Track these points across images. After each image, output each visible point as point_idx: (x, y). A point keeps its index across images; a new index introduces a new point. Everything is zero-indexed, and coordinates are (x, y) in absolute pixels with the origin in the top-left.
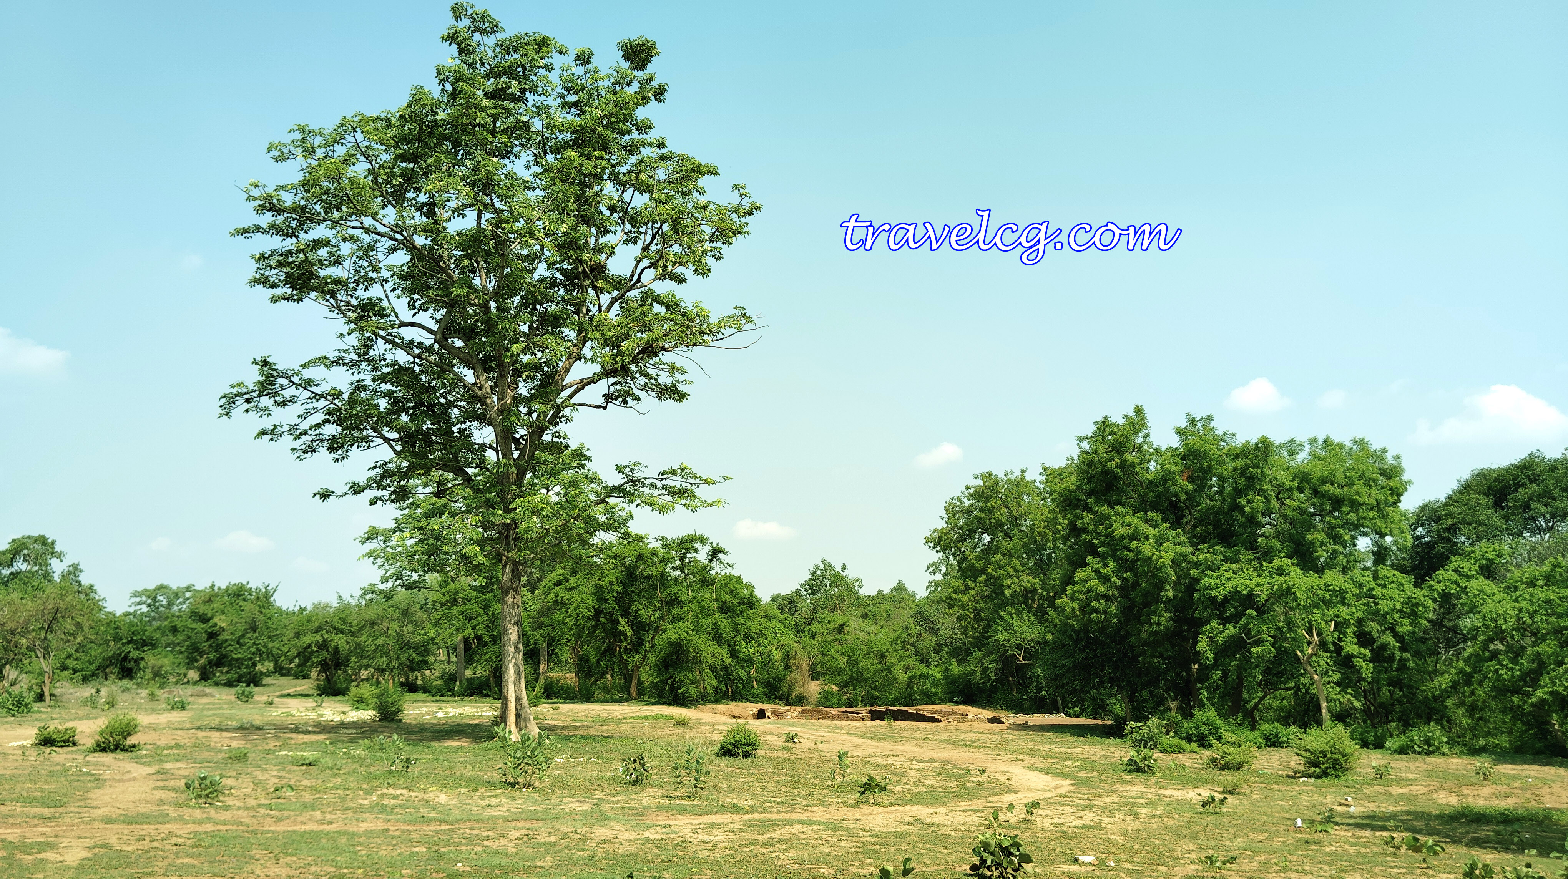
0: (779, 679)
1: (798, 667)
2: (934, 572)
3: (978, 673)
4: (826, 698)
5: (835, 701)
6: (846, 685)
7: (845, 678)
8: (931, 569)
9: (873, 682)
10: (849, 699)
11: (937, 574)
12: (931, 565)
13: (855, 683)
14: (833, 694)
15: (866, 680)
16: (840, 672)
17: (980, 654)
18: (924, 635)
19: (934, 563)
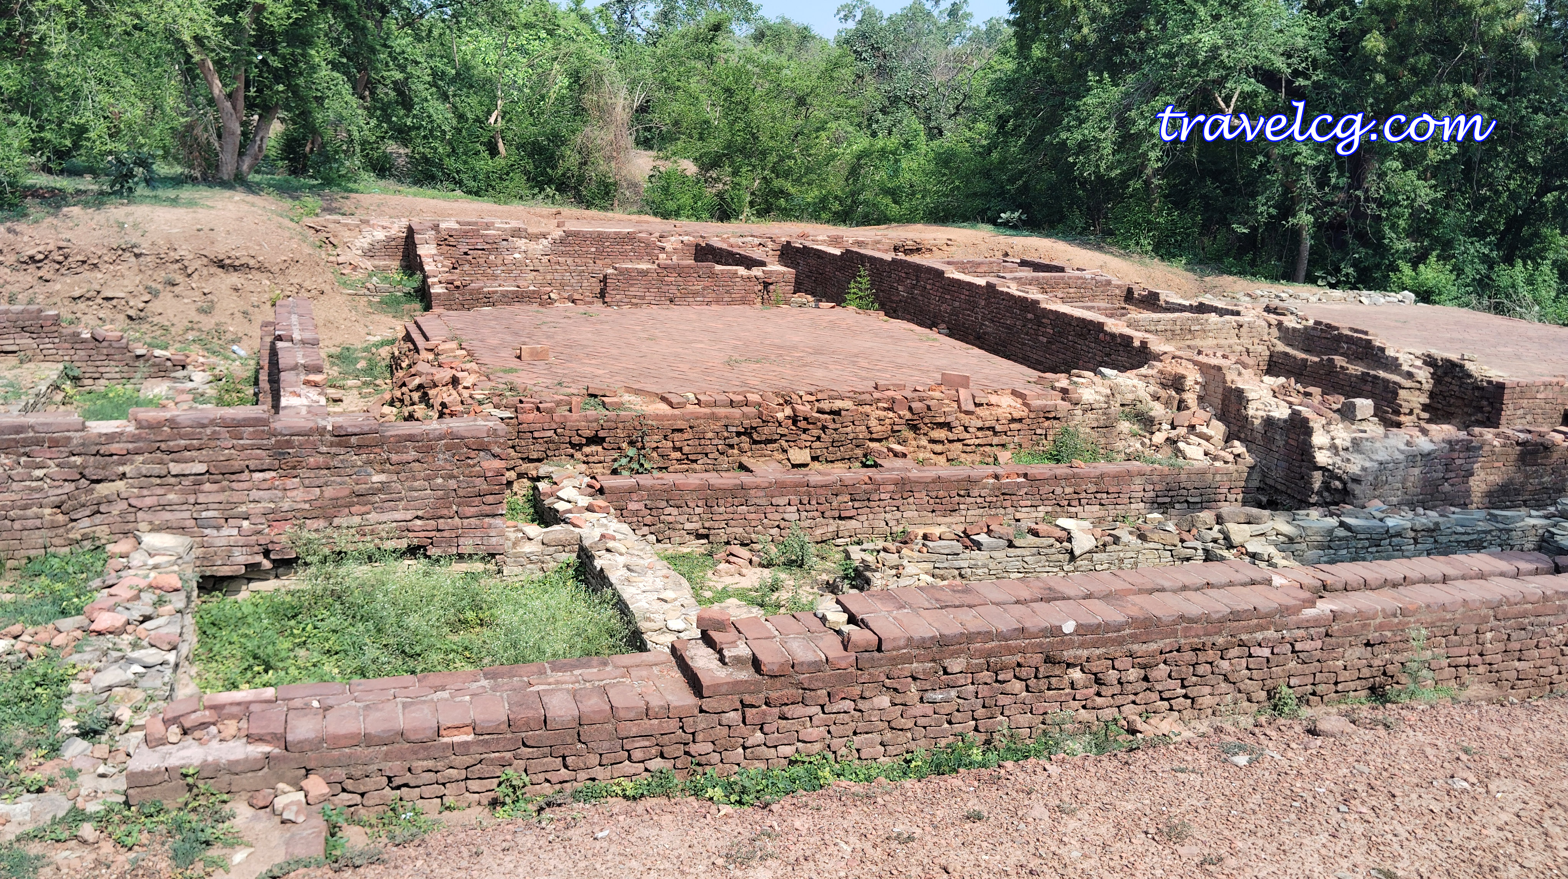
0: (557, 139)
1: (604, 112)
2: (846, 18)
3: (1107, 148)
4: (666, 190)
5: (686, 199)
6: (715, 162)
7: (714, 146)
8: (842, 14)
9: (782, 160)
10: (720, 195)
11: (850, 21)
12: (843, 7)
13: (739, 159)
14: (683, 178)
15: (764, 154)
16: (704, 130)
17: (1115, 93)
18: (867, 78)
19: (847, 6)
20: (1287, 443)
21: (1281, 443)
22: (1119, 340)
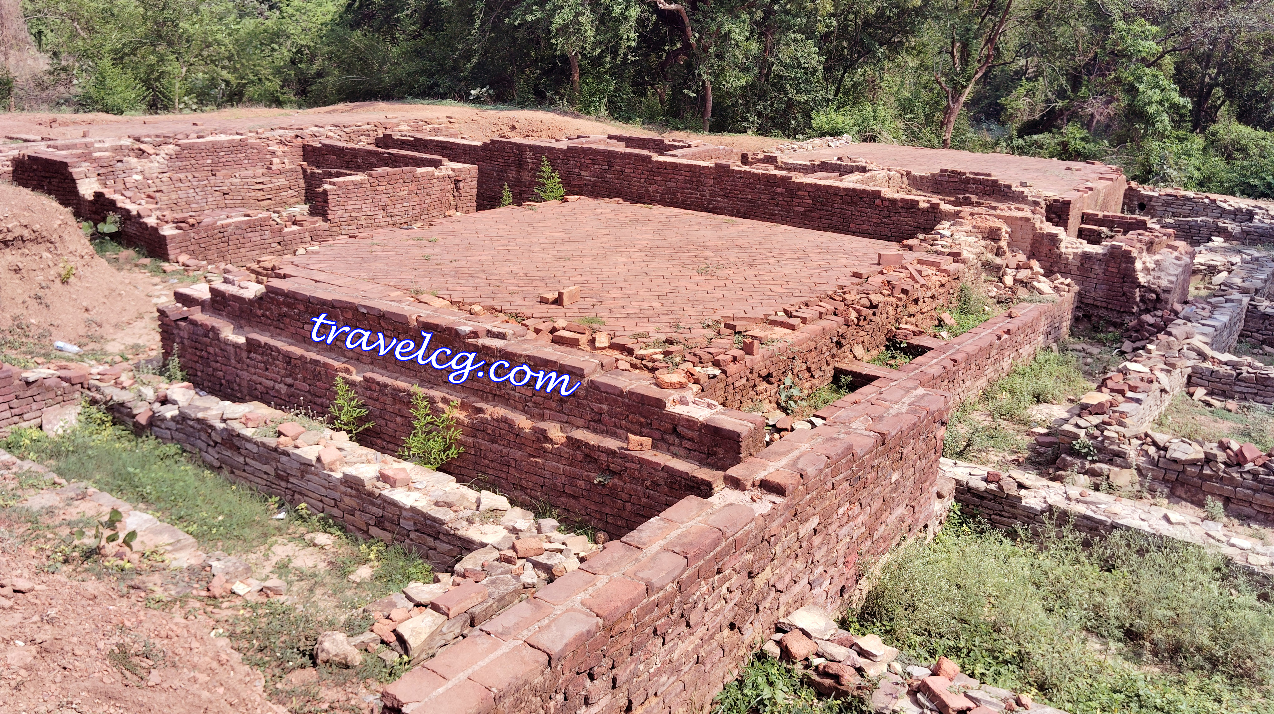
20: (1106, 270)
21: (1100, 272)
22: (900, 204)
